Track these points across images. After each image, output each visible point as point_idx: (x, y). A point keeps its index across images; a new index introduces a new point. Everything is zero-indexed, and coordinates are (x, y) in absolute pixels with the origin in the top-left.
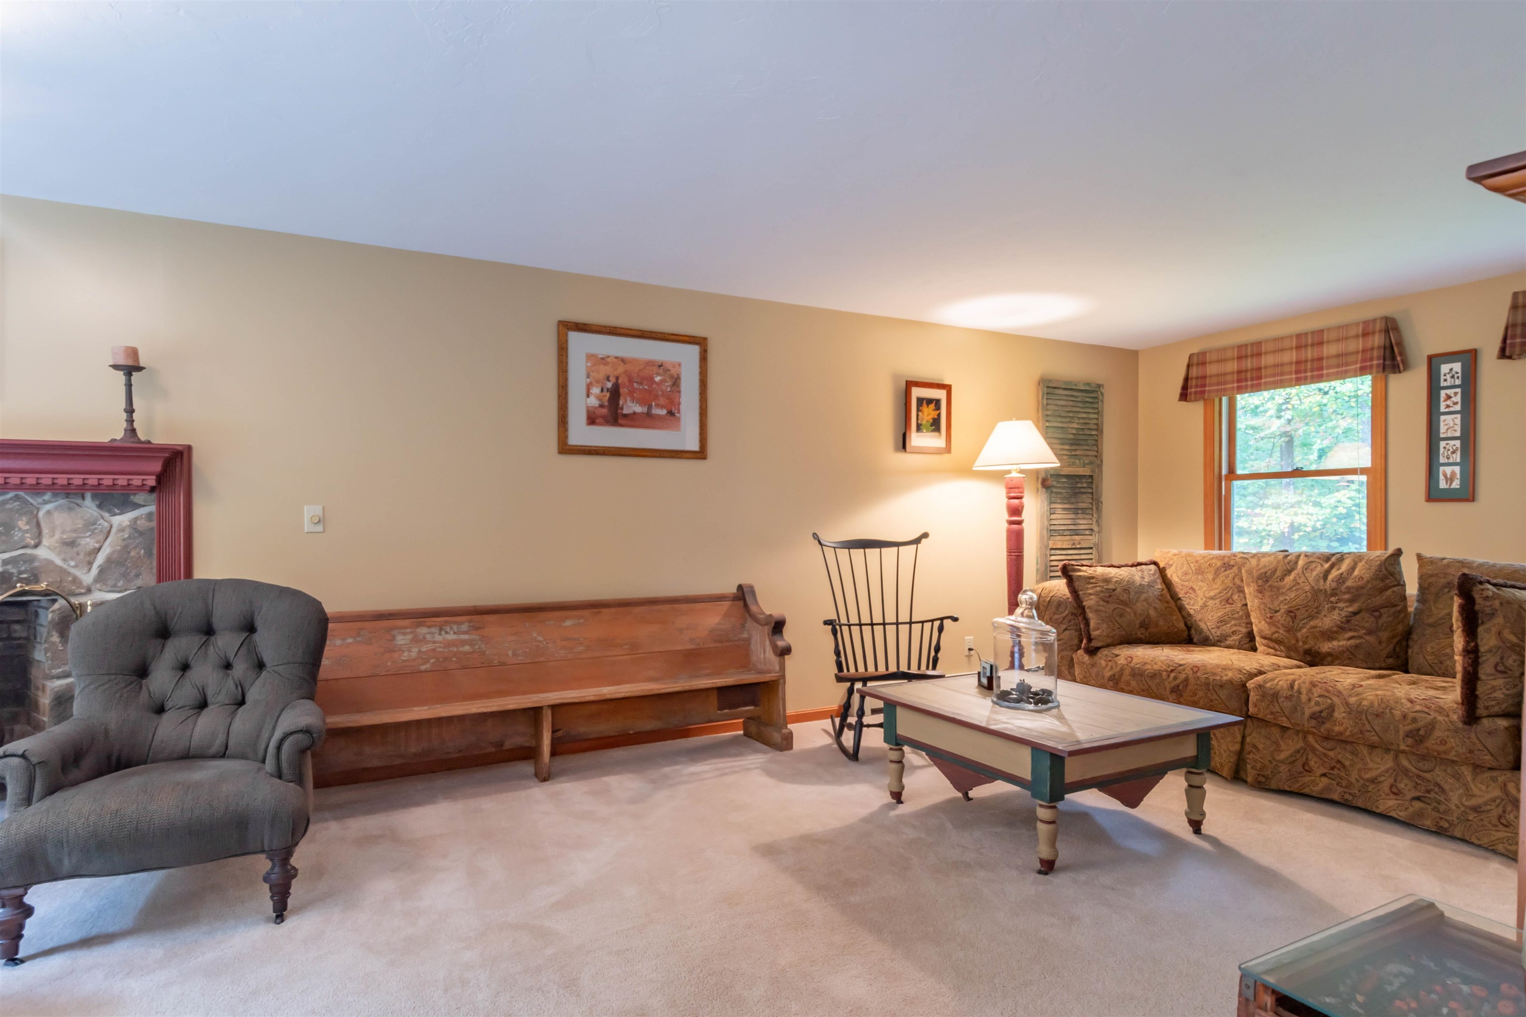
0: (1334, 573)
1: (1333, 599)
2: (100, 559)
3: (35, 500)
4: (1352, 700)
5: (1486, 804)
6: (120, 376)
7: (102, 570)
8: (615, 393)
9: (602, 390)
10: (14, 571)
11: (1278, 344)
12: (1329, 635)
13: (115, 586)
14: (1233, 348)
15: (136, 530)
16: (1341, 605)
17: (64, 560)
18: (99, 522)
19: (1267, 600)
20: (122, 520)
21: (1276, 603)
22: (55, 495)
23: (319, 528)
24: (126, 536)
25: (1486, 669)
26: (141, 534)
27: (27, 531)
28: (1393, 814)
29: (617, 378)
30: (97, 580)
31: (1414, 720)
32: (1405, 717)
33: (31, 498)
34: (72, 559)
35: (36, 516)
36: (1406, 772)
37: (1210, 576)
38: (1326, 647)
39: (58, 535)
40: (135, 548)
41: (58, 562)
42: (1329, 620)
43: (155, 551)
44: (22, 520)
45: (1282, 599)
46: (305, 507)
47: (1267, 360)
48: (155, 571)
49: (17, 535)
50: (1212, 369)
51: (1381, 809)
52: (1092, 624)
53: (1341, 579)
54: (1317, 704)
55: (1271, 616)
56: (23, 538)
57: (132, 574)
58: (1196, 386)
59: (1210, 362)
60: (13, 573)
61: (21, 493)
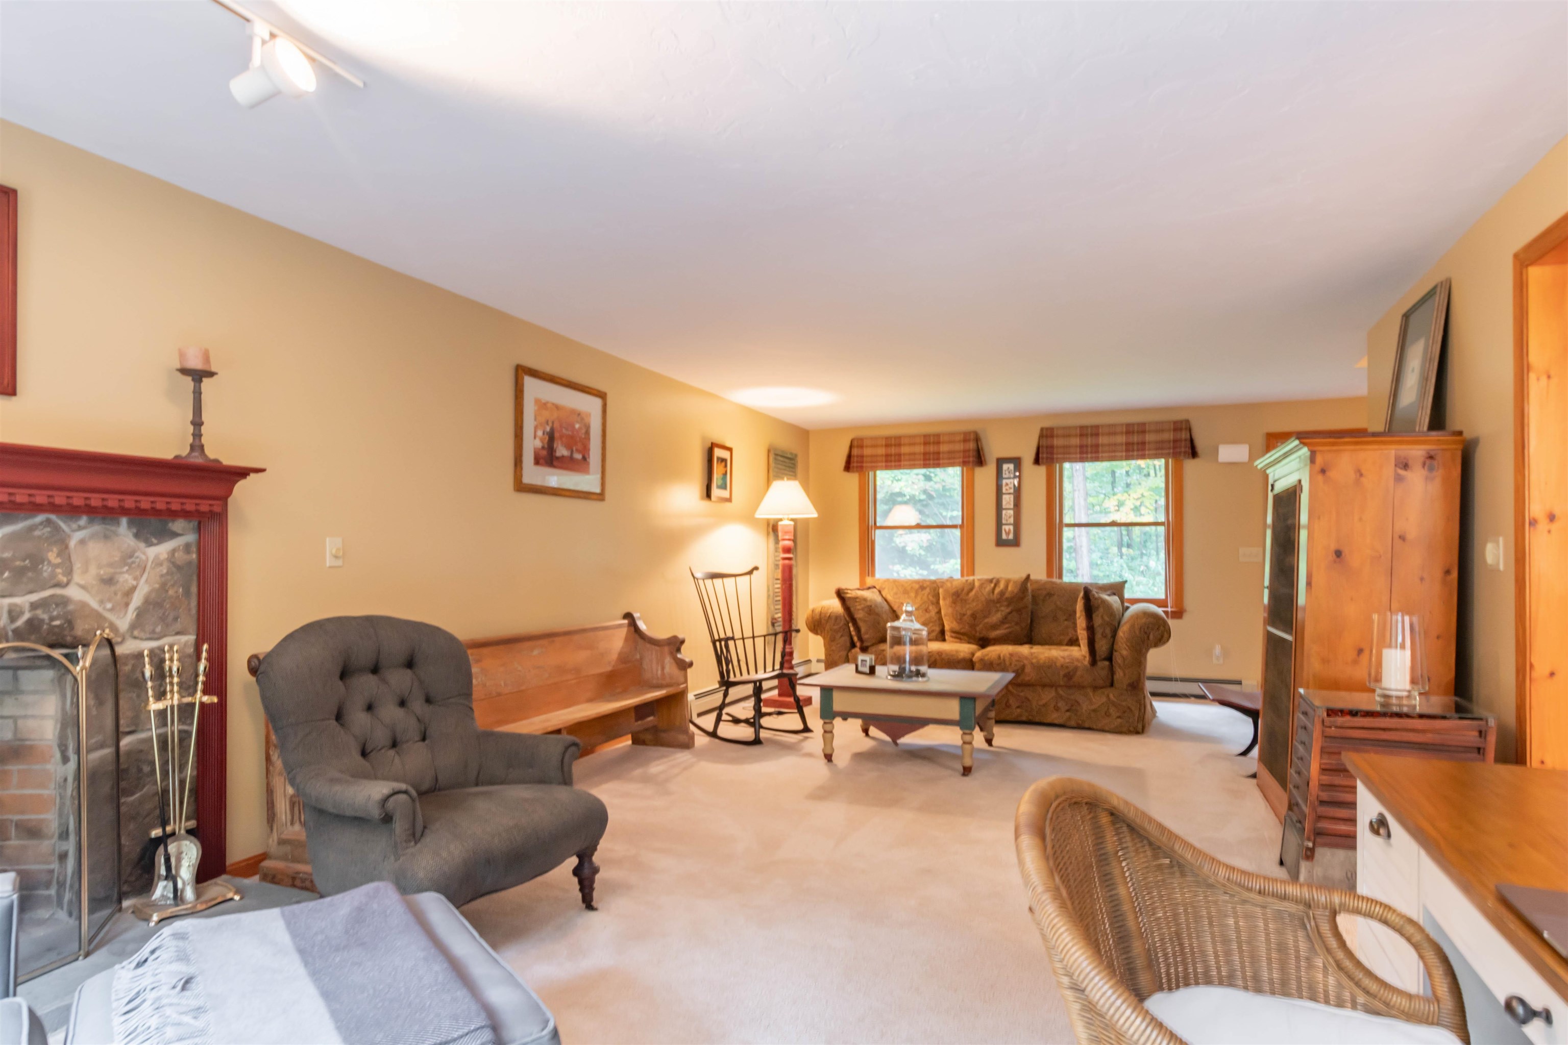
0: (997, 591)
1: (998, 605)
2: (137, 600)
3: (69, 526)
4: (1034, 661)
5: (1099, 707)
6: (188, 382)
7: (141, 613)
8: (551, 437)
9: (544, 434)
10: (45, 617)
11: (912, 439)
12: (994, 627)
13: (153, 632)
14: (882, 438)
15: (174, 564)
16: (1003, 608)
17: (101, 602)
18: (136, 554)
19: (958, 608)
20: (162, 550)
21: (964, 610)
22: (91, 521)
23: (339, 563)
24: (165, 571)
25: (1098, 636)
26: (179, 568)
27: (57, 566)
28: (1056, 722)
29: (553, 423)
30: (133, 626)
31: (1067, 667)
32: (1062, 666)
33: (65, 522)
34: (110, 600)
35: (67, 547)
36: (1061, 697)
37: (913, 595)
38: (994, 634)
39: (93, 571)
40: (173, 586)
41: (94, 604)
42: (996, 618)
43: (194, 589)
44: (52, 551)
45: (968, 606)
46: (328, 539)
47: (905, 450)
48: (194, 611)
49: (46, 570)
50: (867, 452)
51: (1049, 721)
52: (863, 630)
53: (1002, 593)
54: (1016, 665)
55: (960, 618)
56: (53, 575)
57: (171, 617)
58: (857, 462)
59: (867, 447)
60: (42, 621)
61: (53, 517)
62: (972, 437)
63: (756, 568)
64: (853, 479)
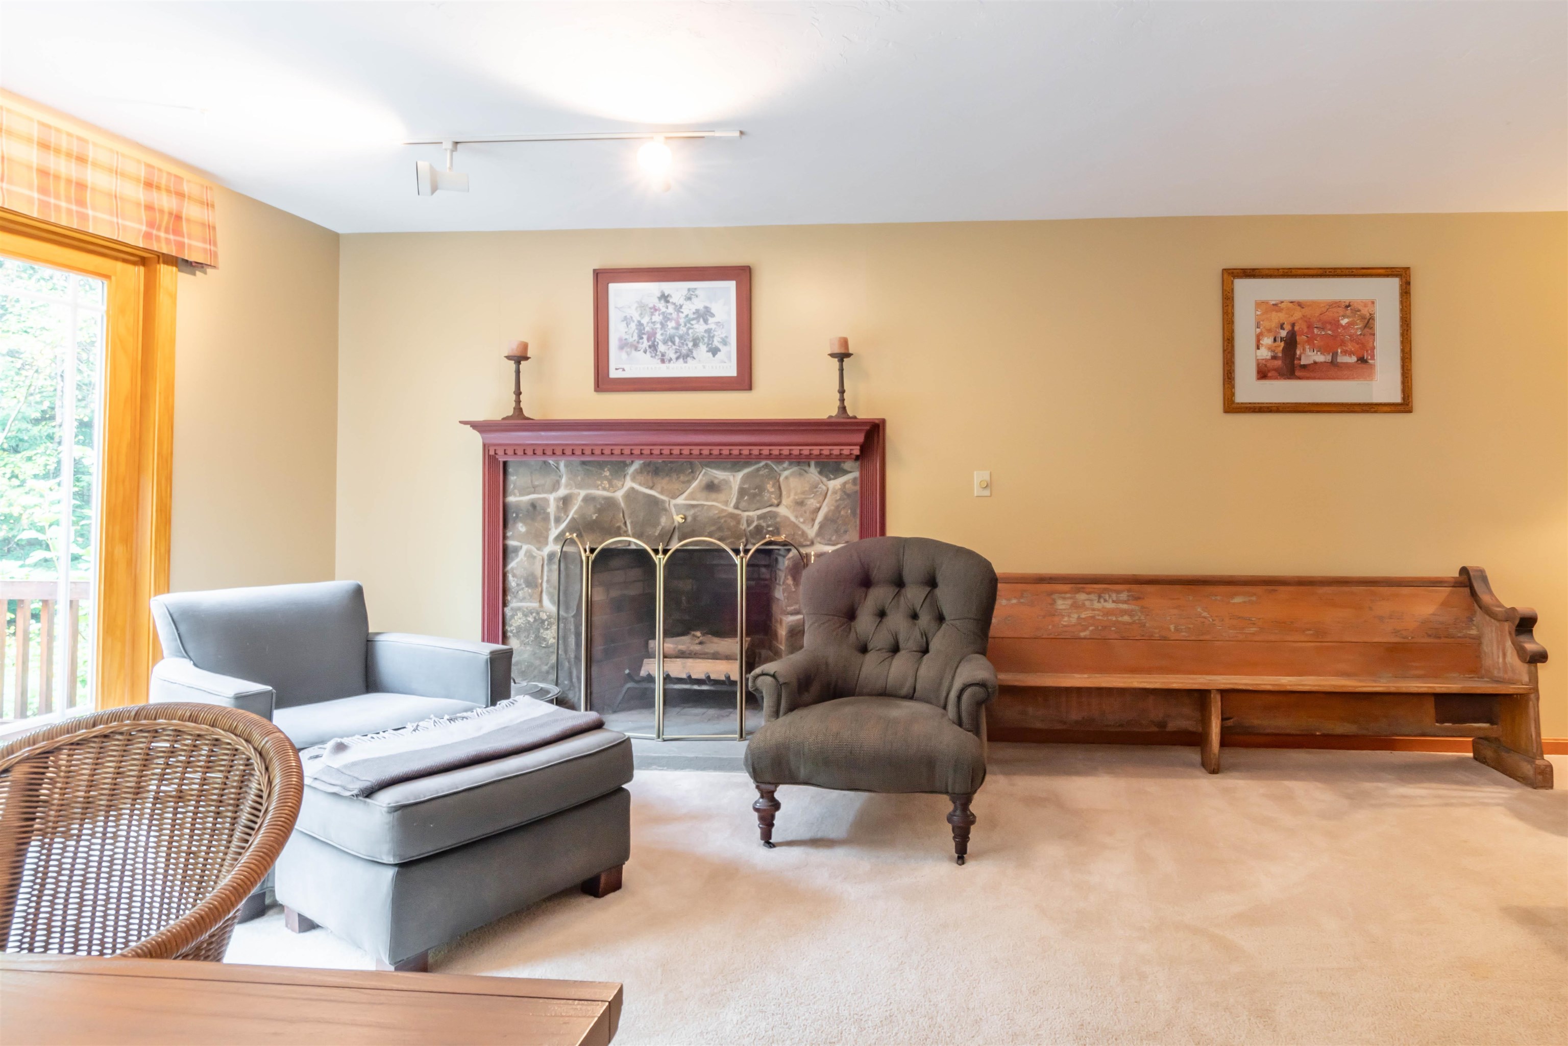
2: (820, 517)
3: (778, 467)
6: (835, 361)
7: (821, 527)
8: (1291, 343)
9: (1275, 340)
10: (764, 524)
13: (830, 540)
15: (845, 492)
17: (796, 517)
18: (820, 486)
20: (835, 484)
22: (791, 464)
23: (987, 493)
24: (838, 498)
26: (848, 495)
27: (772, 493)
29: (1293, 325)
30: (820, 533)
33: (776, 465)
34: (802, 516)
35: (778, 481)
39: (792, 497)
40: (844, 508)
41: (793, 519)
43: (858, 511)
44: (769, 483)
46: (975, 473)
48: (858, 528)
49: (766, 495)
56: (770, 498)
57: (842, 531)
60: (763, 527)
61: (769, 462)
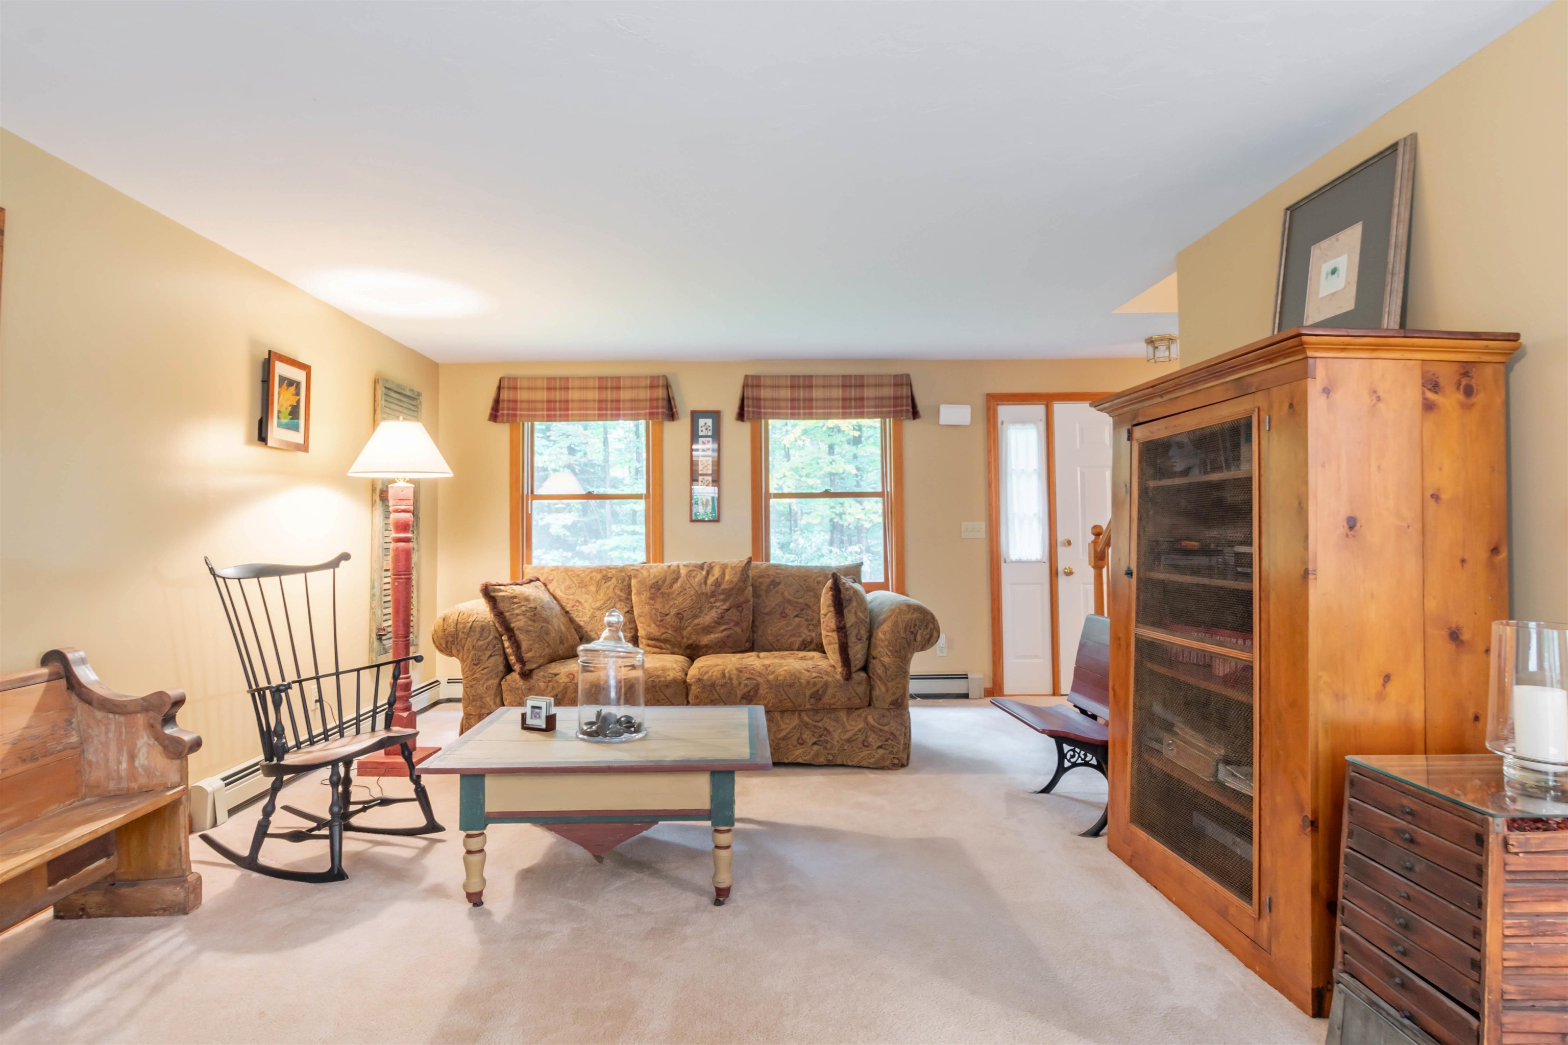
0: (711, 580)
1: (712, 600)
4: (771, 677)
5: (854, 735)
11: (584, 383)
12: (707, 630)
14: (543, 378)
16: (718, 604)
19: (658, 606)
21: (667, 607)
25: (852, 639)
28: (800, 760)
31: (815, 684)
32: (808, 683)
36: (806, 725)
37: (593, 588)
38: (706, 640)
42: (708, 618)
45: (671, 603)
47: (574, 395)
50: (522, 395)
51: (791, 759)
52: (524, 646)
53: (717, 584)
54: (746, 685)
55: (660, 619)
58: (508, 409)
59: (521, 388)
62: (661, 382)
63: (346, 557)
64: (502, 431)
